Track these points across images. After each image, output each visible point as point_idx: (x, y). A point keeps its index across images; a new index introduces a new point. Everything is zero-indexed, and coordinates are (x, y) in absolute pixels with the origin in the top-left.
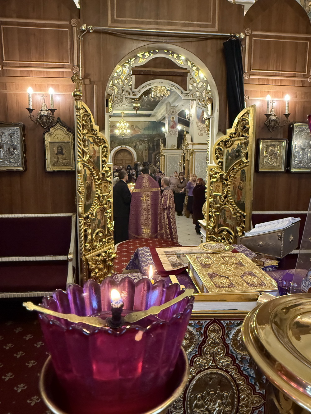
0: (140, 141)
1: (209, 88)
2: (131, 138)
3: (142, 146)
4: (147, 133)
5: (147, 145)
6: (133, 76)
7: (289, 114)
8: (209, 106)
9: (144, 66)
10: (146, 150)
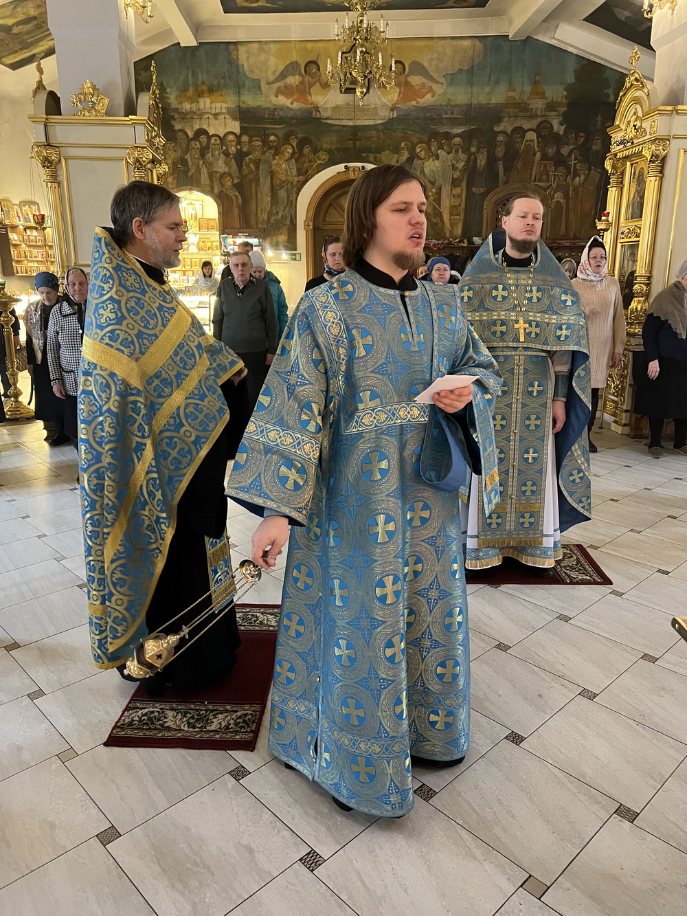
0: (430, 140)
2: (389, 125)
3: (437, 163)
4: (461, 96)
5: (463, 156)
10: (455, 183)
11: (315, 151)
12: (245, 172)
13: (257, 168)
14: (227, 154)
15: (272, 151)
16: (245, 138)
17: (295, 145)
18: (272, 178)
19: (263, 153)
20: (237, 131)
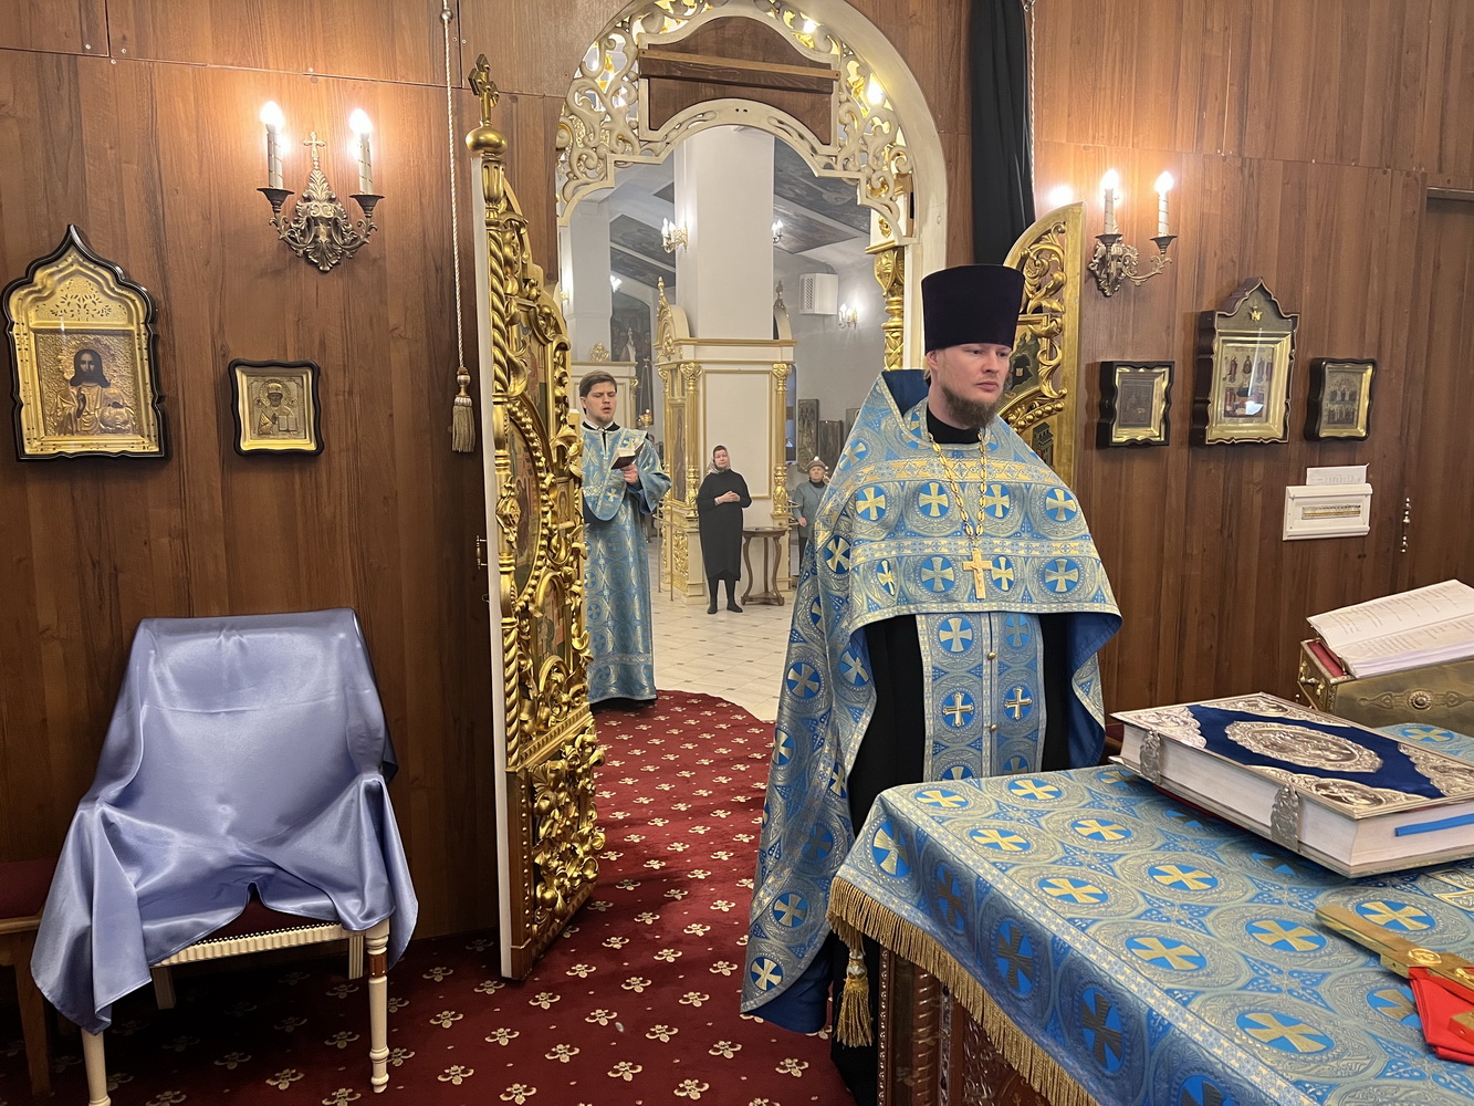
1: (900, 140)
6: (642, 80)
7: (1169, 238)
8: (902, 203)
9: (681, 47)
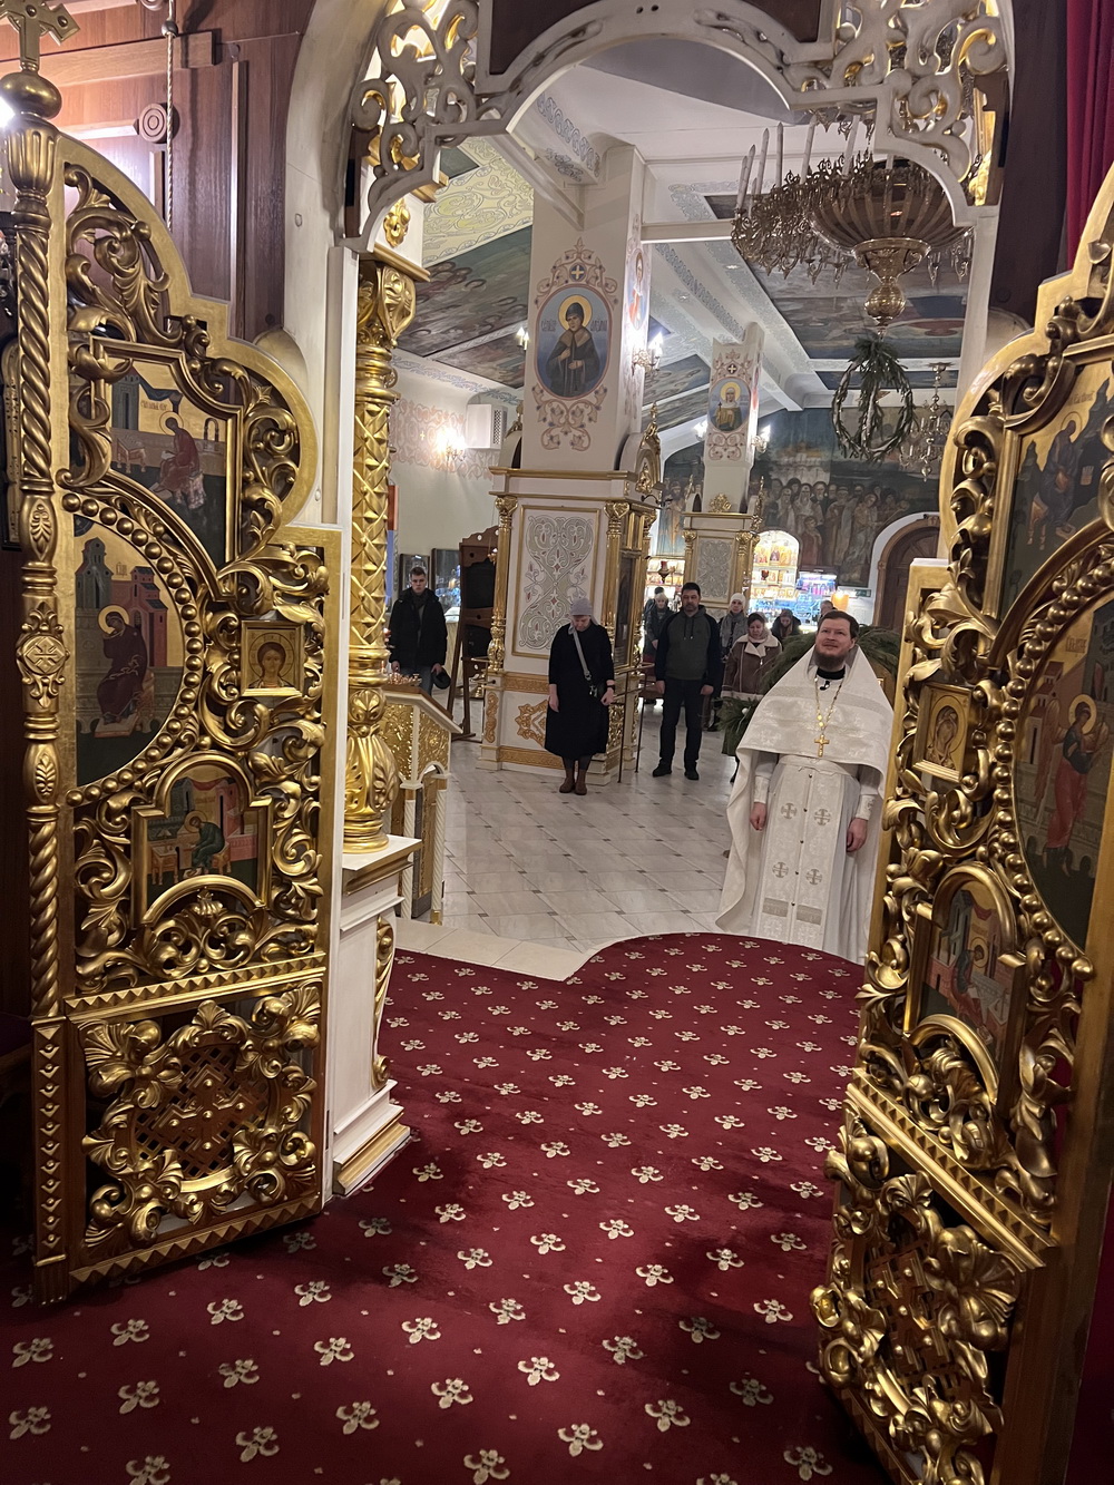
11: (897, 500)
12: (829, 515)
13: (841, 513)
14: (814, 500)
15: (857, 499)
16: (833, 488)
17: (878, 495)
18: (853, 523)
19: (848, 501)
20: (827, 482)
